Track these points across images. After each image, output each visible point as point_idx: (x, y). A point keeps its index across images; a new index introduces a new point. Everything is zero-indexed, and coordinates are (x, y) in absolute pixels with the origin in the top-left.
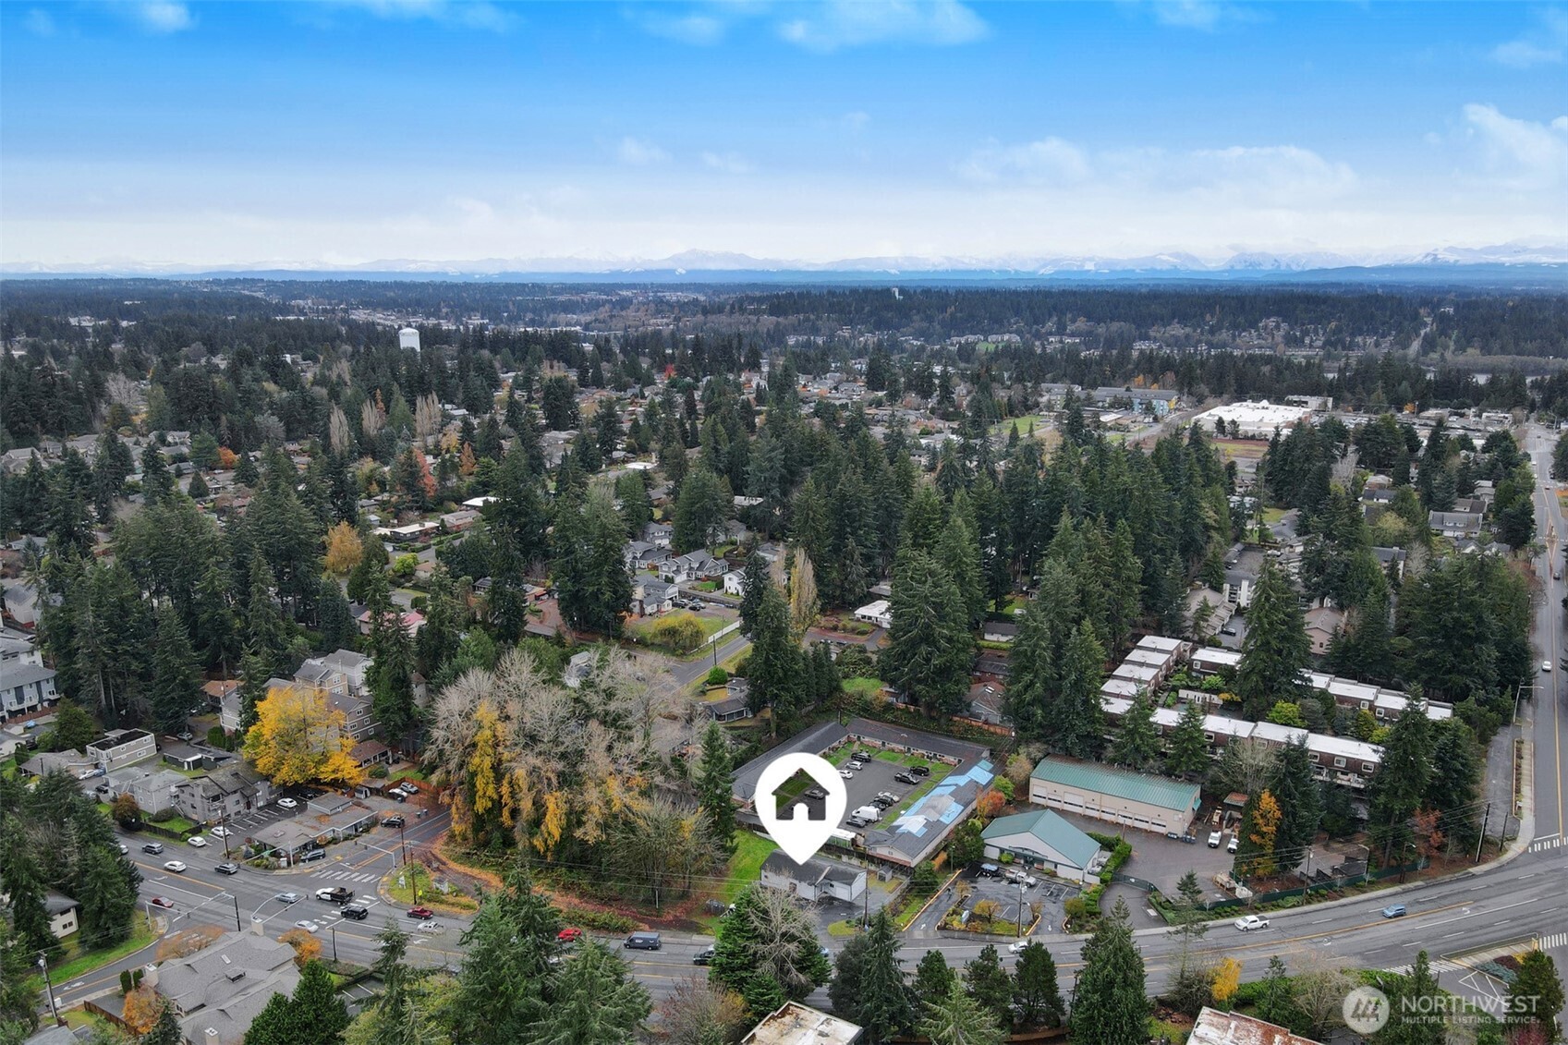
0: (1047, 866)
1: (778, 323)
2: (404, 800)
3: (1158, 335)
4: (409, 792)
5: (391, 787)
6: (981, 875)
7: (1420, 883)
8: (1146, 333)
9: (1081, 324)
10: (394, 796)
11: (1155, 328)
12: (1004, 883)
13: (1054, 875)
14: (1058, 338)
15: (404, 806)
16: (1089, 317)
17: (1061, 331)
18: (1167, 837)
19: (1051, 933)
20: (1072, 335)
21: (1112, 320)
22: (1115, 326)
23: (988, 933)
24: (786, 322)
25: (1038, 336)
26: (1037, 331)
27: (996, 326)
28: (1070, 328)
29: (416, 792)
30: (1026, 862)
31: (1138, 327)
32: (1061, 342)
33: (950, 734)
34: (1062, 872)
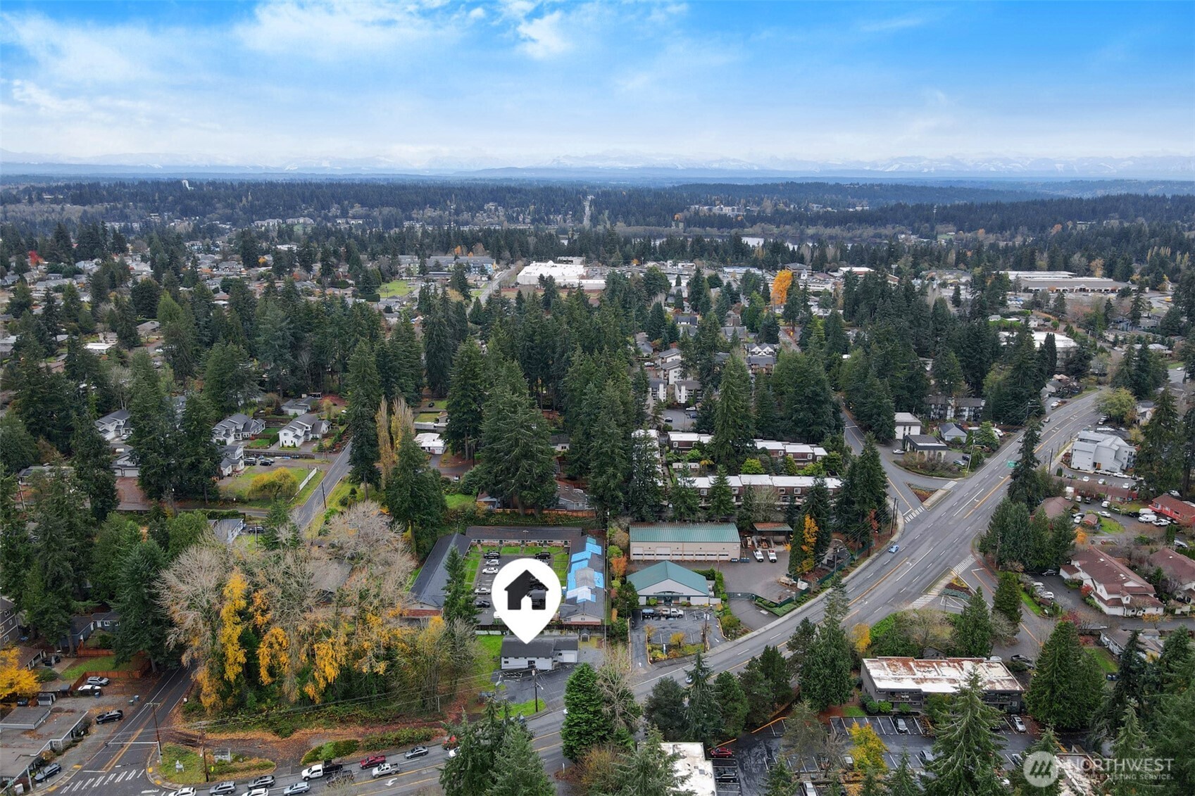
0: (682, 600)
1: (85, 211)
2: (101, 693)
3: (419, 217)
4: (101, 685)
5: (77, 686)
6: (644, 618)
7: (876, 554)
8: (410, 215)
9: (357, 209)
10: (86, 693)
11: (415, 211)
12: (663, 619)
13: (689, 605)
14: (344, 220)
15: (106, 699)
16: (363, 205)
17: (344, 214)
18: (731, 562)
19: (720, 643)
20: (354, 218)
21: (383, 205)
22: (386, 210)
23: (685, 656)
24: (94, 210)
25: (326, 218)
26: (326, 215)
27: (290, 212)
28: (351, 212)
29: (108, 683)
30: (666, 601)
31: (404, 210)
32: (347, 223)
33: (545, 524)
34: (694, 601)
